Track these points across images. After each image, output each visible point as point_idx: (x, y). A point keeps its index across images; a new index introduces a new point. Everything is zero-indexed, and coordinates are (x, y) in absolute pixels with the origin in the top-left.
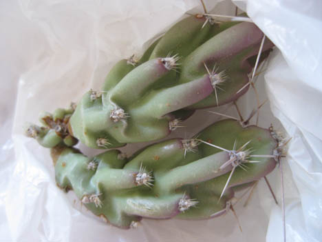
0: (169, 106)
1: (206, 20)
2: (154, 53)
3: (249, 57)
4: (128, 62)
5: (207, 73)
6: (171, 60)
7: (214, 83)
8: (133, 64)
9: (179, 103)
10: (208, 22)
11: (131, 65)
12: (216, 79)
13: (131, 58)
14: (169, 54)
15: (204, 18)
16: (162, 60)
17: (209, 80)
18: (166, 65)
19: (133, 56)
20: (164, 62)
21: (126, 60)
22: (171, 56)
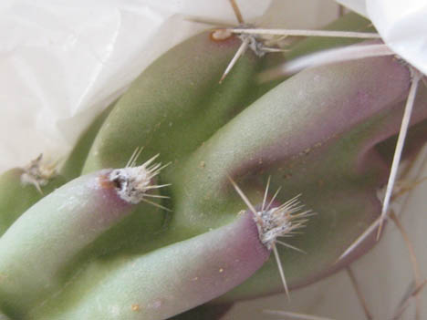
0: (138, 310)
1: (239, 43)
2: (95, 151)
3: (377, 141)
4: (26, 178)
5: (245, 207)
6: (138, 175)
7: (270, 237)
8: (37, 184)
9: (164, 302)
10: (248, 50)
11: (32, 187)
12: (276, 220)
13: (35, 165)
14: (134, 156)
15: (234, 40)
16: (113, 177)
17: (253, 229)
18: (123, 193)
19: (39, 159)
20: (118, 183)
21: (19, 172)
22: (139, 163)
